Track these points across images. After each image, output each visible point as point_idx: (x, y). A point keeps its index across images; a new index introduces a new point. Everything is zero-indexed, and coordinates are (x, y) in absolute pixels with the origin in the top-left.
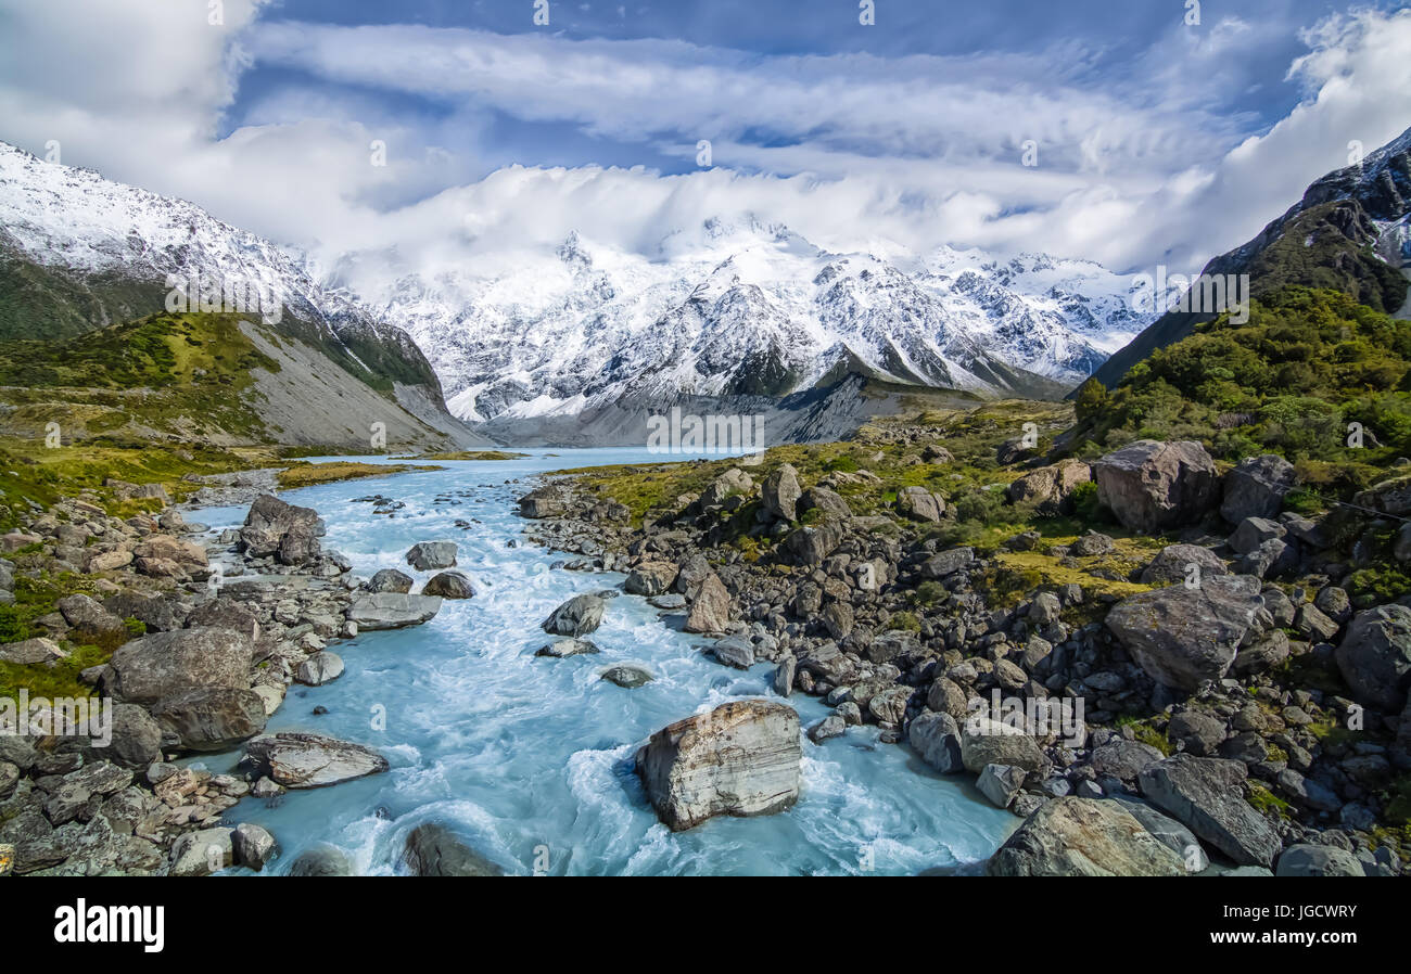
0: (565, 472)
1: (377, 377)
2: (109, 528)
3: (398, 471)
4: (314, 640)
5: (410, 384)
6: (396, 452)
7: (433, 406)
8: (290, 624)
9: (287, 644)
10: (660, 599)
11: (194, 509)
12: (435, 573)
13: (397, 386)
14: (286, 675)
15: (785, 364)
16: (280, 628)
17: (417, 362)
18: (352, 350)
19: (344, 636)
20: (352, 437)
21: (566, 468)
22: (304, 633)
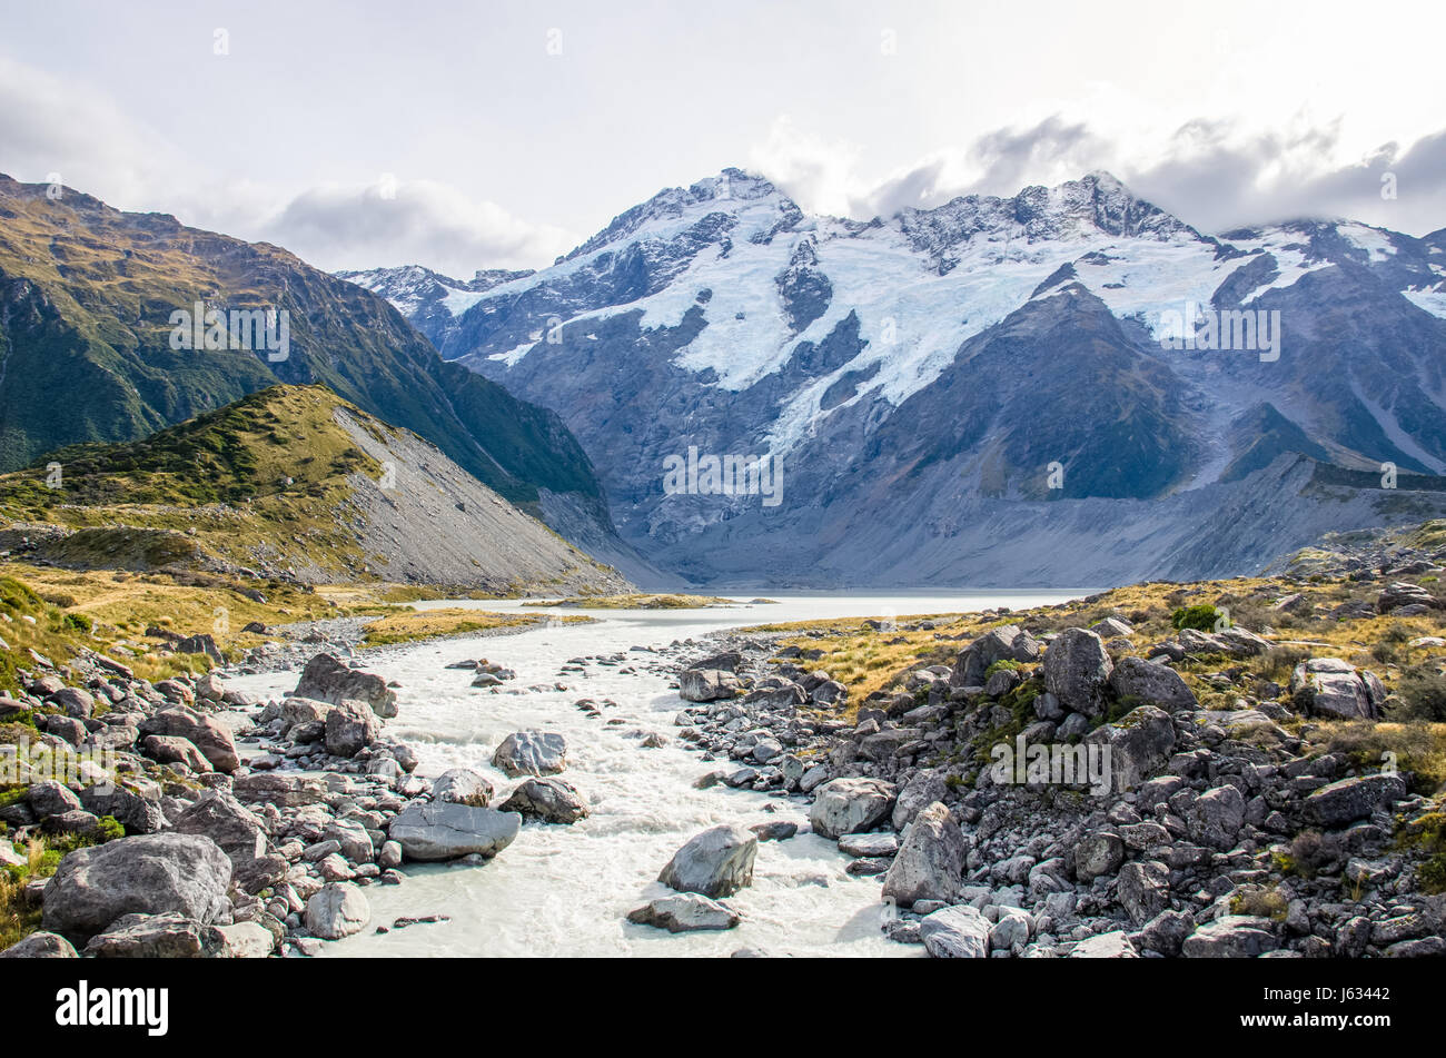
0: (768, 629)
1: (513, 481)
2: (132, 693)
3: (526, 622)
4: (338, 863)
5: (561, 492)
6: (539, 595)
7: (593, 525)
8: (311, 839)
9: (302, 868)
10: (849, 840)
11: (249, 672)
12: (524, 780)
13: (544, 493)
14: (291, 910)
15: (1163, 443)
16: (296, 845)
17: (571, 457)
18: (483, 444)
19: (382, 861)
20: (478, 571)
21: (775, 623)
22: (327, 853)
